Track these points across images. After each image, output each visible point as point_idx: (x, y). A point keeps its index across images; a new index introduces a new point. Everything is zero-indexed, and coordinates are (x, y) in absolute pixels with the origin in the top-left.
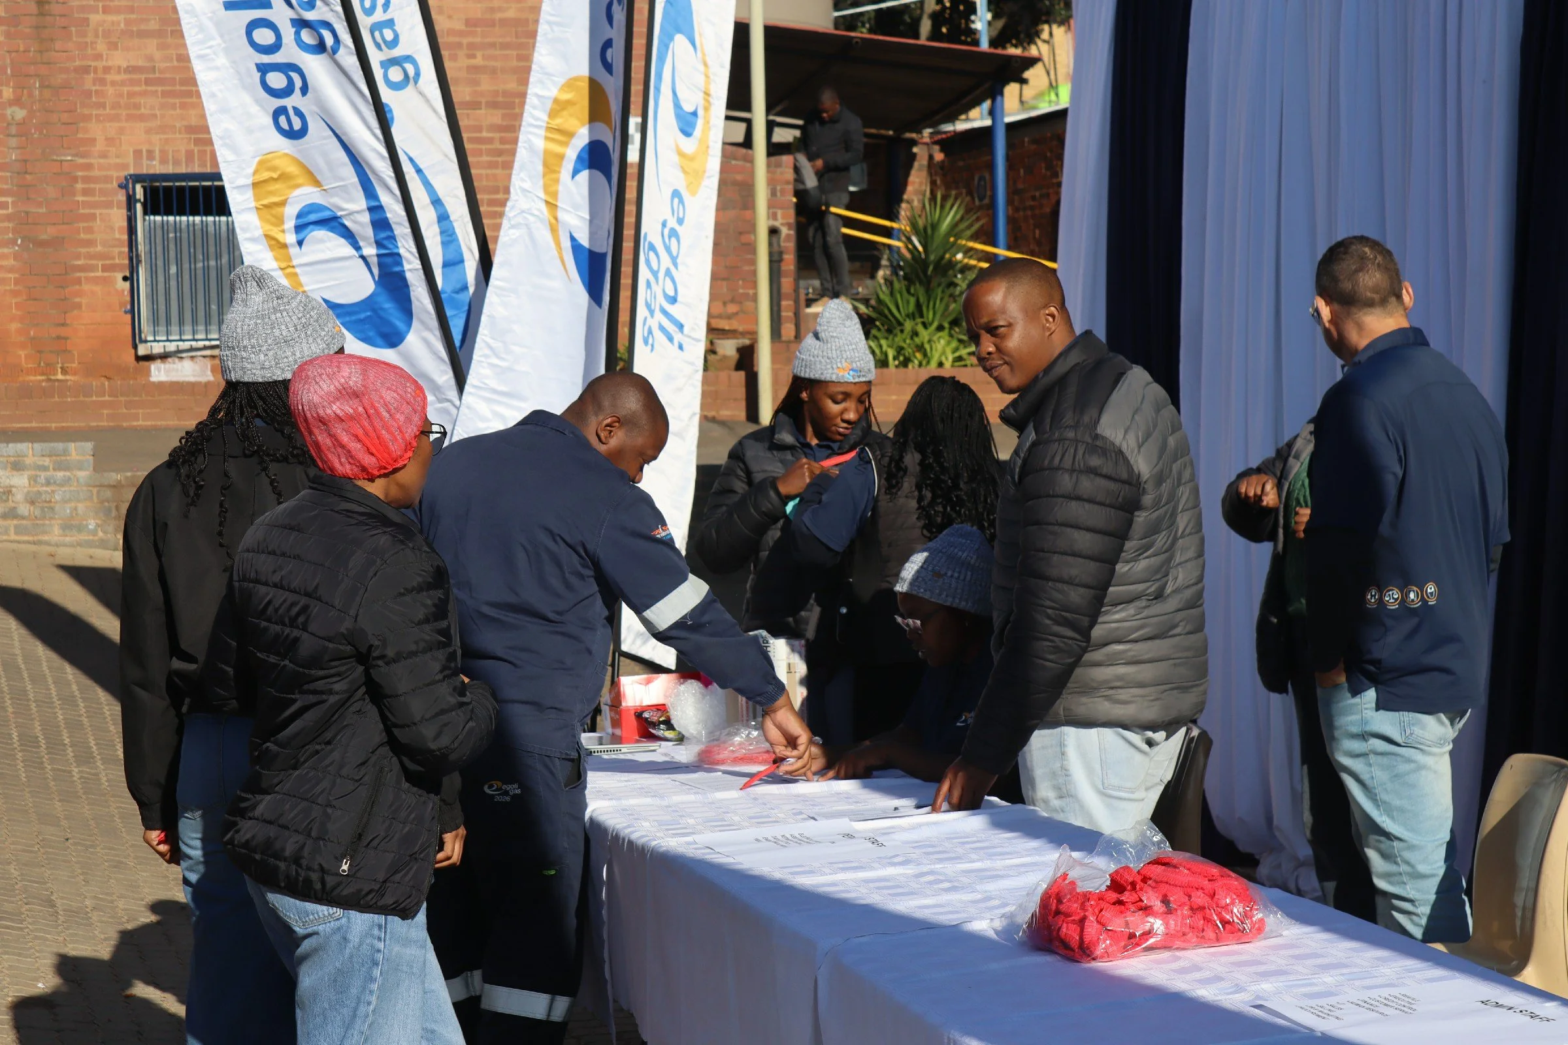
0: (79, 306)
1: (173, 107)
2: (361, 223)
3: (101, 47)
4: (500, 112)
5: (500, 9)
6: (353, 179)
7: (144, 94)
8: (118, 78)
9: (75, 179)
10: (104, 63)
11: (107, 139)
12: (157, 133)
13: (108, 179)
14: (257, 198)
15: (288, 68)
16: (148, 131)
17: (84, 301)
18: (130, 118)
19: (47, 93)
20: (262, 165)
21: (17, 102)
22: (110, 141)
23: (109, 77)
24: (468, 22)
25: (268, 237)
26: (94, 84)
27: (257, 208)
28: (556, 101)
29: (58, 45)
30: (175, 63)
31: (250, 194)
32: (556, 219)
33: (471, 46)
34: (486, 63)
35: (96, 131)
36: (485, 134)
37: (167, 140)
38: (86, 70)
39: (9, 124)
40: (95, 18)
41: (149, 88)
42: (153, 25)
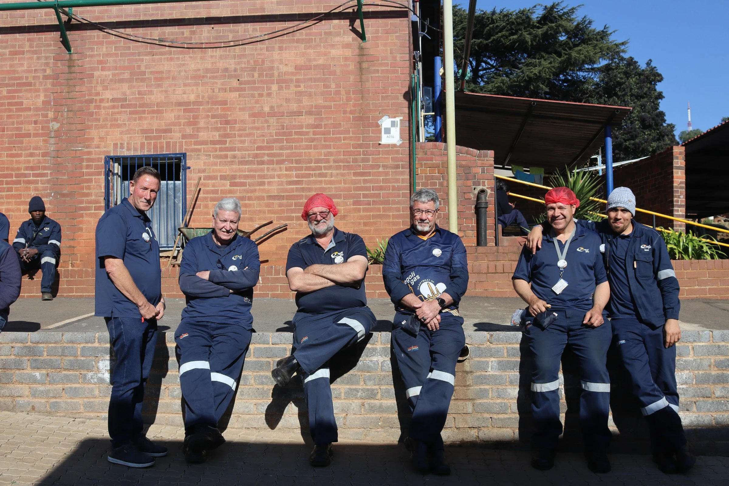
0: (81, 229)
1: (135, 119)
3: (99, 89)
4: (313, 117)
5: (315, 60)
7: (119, 113)
8: (107, 105)
9: (82, 160)
10: (101, 97)
11: (100, 138)
12: (126, 134)
13: (99, 160)
16: (121, 133)
17: (84, 226)
18: (112, 126)
19: (71, 114)
22: (102, 139)
23: (103, 105)
24: (296, 68)
26: (95, 109)
29: (77, 88)
30: (137, 96)
33: (298, 81)
34: (306, 90)
35: (94, 133)
36: (304, 130)
37: (131, 137)
38: (91, 101)
39: (51, 131)
40: (96, 73)
41: (123, 110)
42: (127, 75)
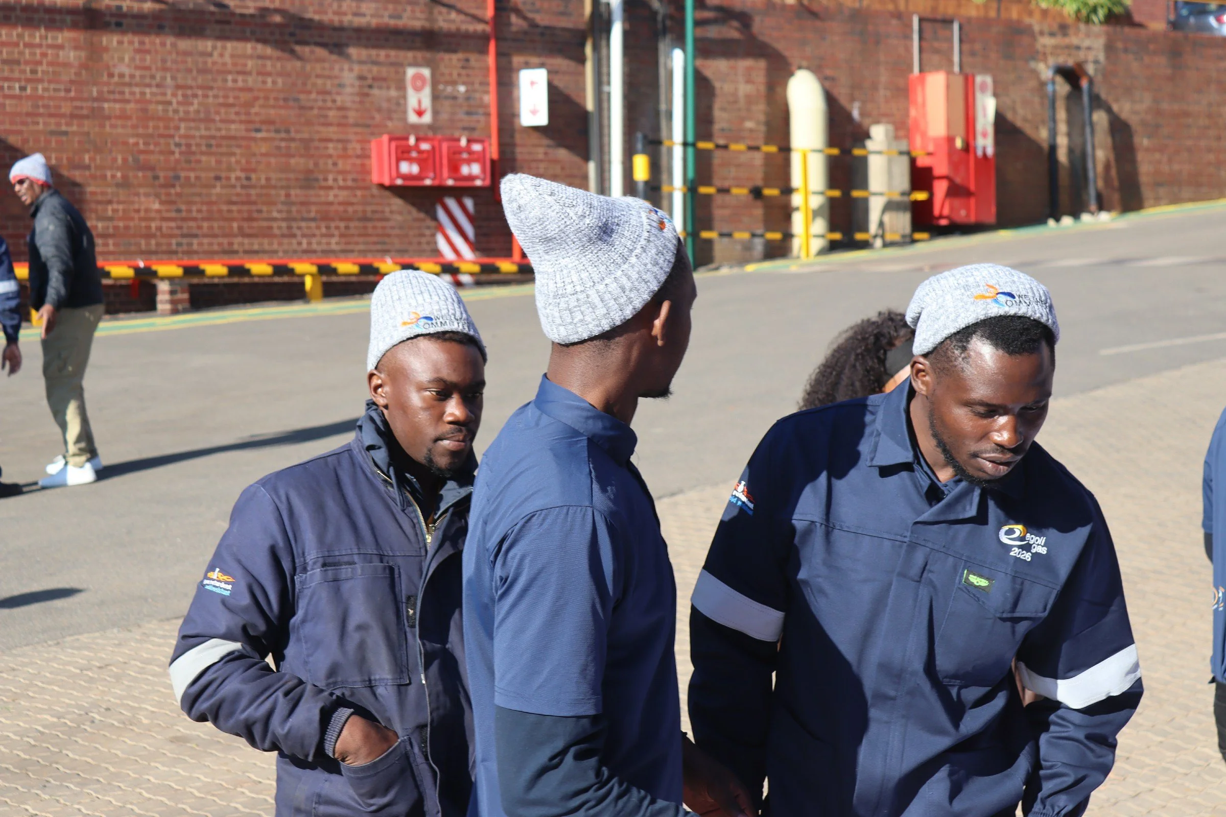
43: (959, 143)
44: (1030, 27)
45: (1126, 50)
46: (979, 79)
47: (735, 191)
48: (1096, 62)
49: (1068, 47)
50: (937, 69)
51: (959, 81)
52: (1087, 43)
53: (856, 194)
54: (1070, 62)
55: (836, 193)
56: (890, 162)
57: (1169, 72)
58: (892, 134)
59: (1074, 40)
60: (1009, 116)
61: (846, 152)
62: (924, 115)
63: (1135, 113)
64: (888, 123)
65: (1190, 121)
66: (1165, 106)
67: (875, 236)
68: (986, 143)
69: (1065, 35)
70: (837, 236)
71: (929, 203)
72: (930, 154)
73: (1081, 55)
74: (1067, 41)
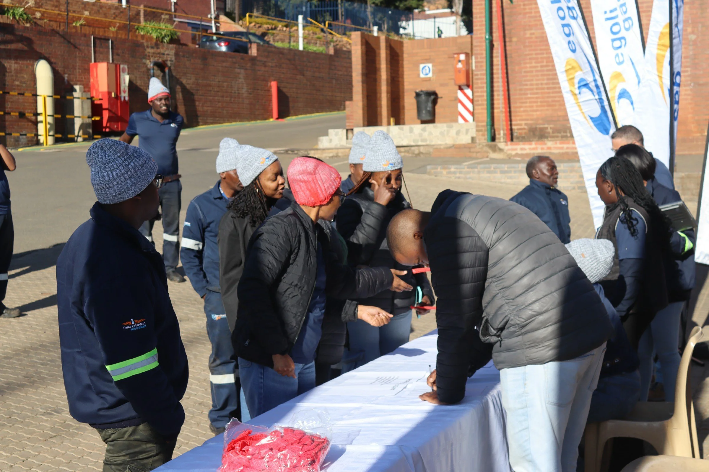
2: (592, 85)
6: (589, 69)
14: (567, 76)
15: (568, 25)
20: (568, 63)
21: (693, 33)
25: (572, 91)
27: (568, 80)
28: (661, 33)
31: (565, 74)
32: (662, 82)
43: (113, 95)
44: (143, 43)
45: (184, 56)
46: (122, 66)
47: (12, 114)
48: (171, 61)
49: (159, 53)
50: (102, 61)
51: (113, 66)
52: (166, 52)
53: (68, 116)
54: (160, 60)
55: (59, 116)
56: (82, 102)
57: (202, 66)
58: (83, 90)
59: (162, 51)
60: (134, 82)
61: (63, 97)
62: (97, 81)
63: (188, 84)
64: (80, 85)
65: (211, 88)
66: (200, 81)
67: (78, 136)
68: (125, 95)
69: (158, 48)
70: (59, 136)
71: (101, 121)
72: (100, 99)
73: (165, 58)
74: (159, 50)
